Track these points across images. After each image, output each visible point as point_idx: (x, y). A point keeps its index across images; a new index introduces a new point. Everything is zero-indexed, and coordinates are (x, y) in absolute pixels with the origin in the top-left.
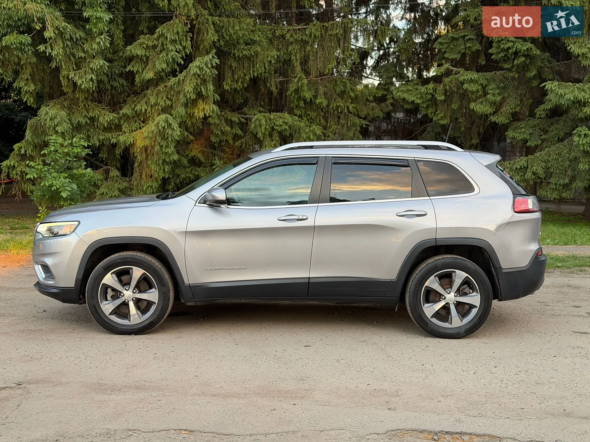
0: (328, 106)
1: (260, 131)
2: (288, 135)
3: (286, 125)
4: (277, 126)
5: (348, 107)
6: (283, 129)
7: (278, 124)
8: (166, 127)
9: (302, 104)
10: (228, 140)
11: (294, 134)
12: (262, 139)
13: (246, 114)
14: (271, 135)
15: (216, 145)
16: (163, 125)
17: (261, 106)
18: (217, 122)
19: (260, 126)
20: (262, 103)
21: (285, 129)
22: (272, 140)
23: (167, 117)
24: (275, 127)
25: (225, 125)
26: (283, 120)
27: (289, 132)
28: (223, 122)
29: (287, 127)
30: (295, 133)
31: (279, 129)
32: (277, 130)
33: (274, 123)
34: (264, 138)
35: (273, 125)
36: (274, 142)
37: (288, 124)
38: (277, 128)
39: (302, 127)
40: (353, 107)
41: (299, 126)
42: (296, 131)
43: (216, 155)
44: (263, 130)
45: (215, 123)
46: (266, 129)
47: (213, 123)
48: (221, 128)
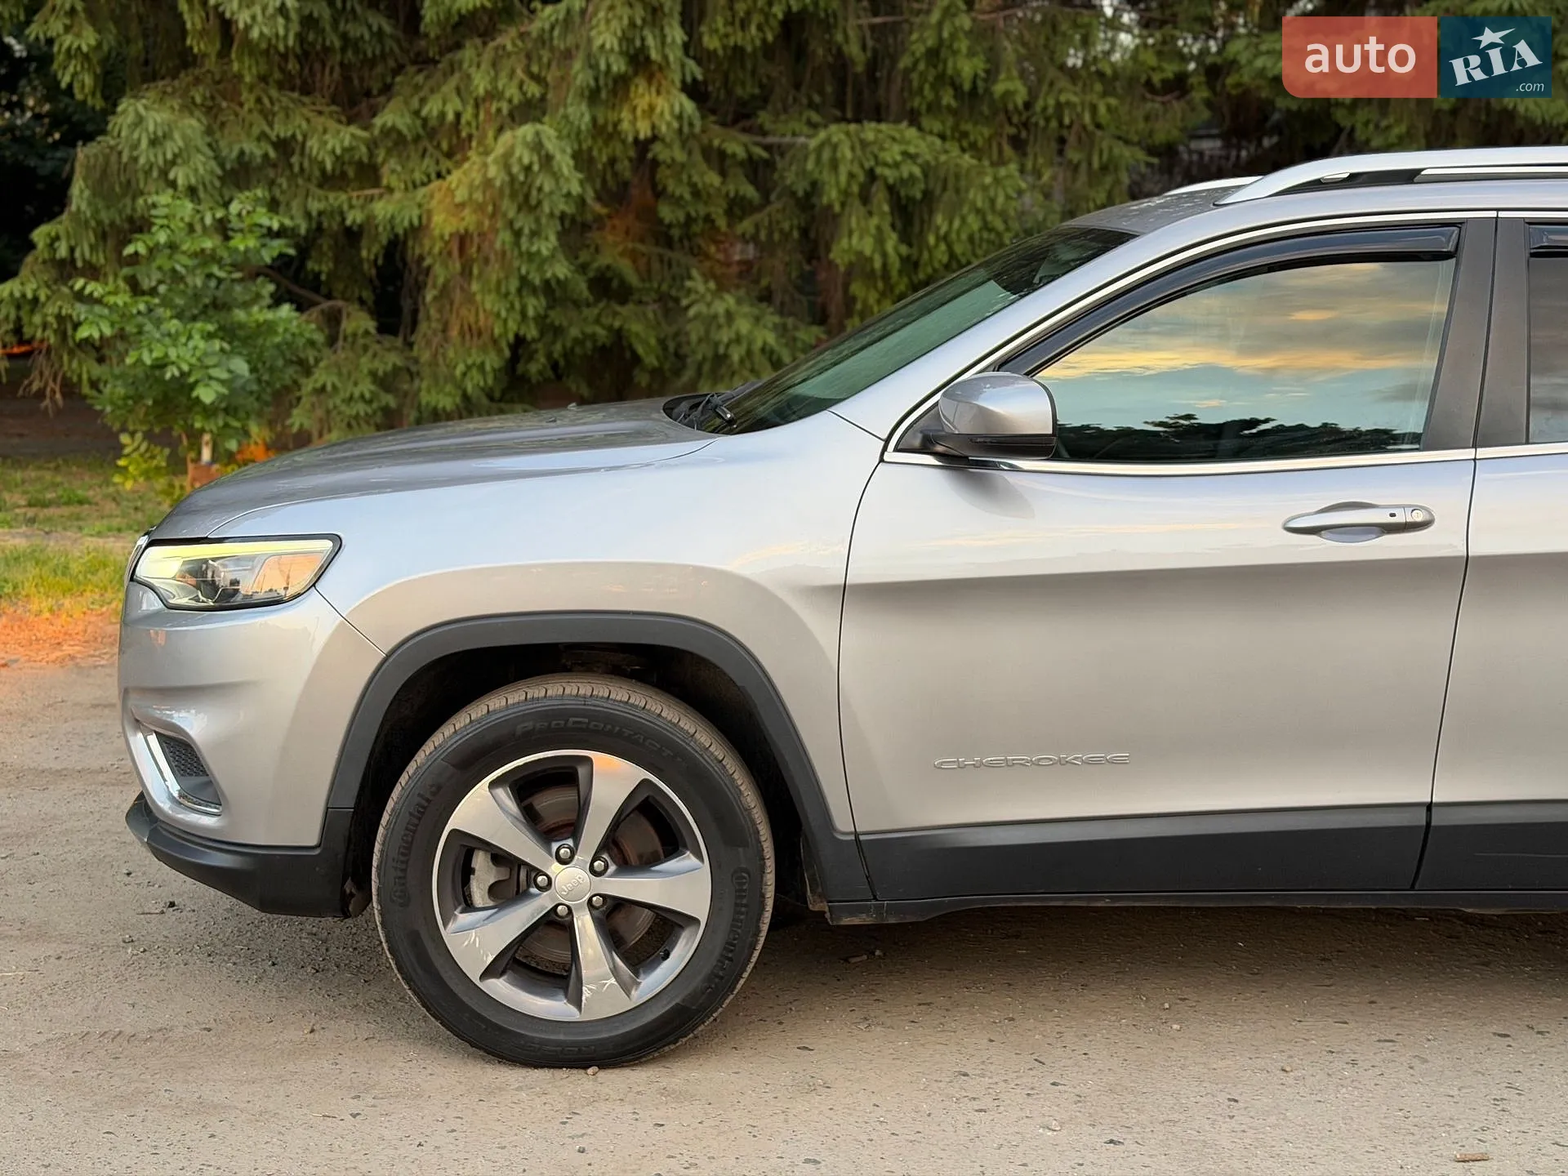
0: (1028, 105)
1: (833, 182)
2: (919, 196)
3: (915, 163)
4: (886, 164)
5: (1094, 109)
6: (905, 175)
7: (889, 160)
8: (536, 168)
9: (948, 98)
10: (714, 216)
11: (938, 191)
12: (837, 208)
13: (764, 134)
14: (865, 198)
15: (676, 233)
16: (526, 161)
17: (811, 105)
18: (680, 156)
19: (834, 165)
20: (817, 99)
21: (912, 176)
22: (870, 214)
23: (537, 134)
24: (879, 170)
25: (704, 166)
26: (903, 148)
27: (922, 186)
28: (698, 157)
29: (917, 171)
30: (944, 189)
31: (890, 174)
32: (885, 179)
33: (876, 157)
34: (843, 205)
35: (872, 163)
36: (875, 221)
37: (920, 161)
38: (887, 172)
39: (968, 171)
40: (1109, 108)
41: (957, 165)
42: (945, 181)
43: (674, 264)
44: (843, 178)
45: (673, 160)
46: (851, 176)
47: (669, 161)
48: (690, 177)
